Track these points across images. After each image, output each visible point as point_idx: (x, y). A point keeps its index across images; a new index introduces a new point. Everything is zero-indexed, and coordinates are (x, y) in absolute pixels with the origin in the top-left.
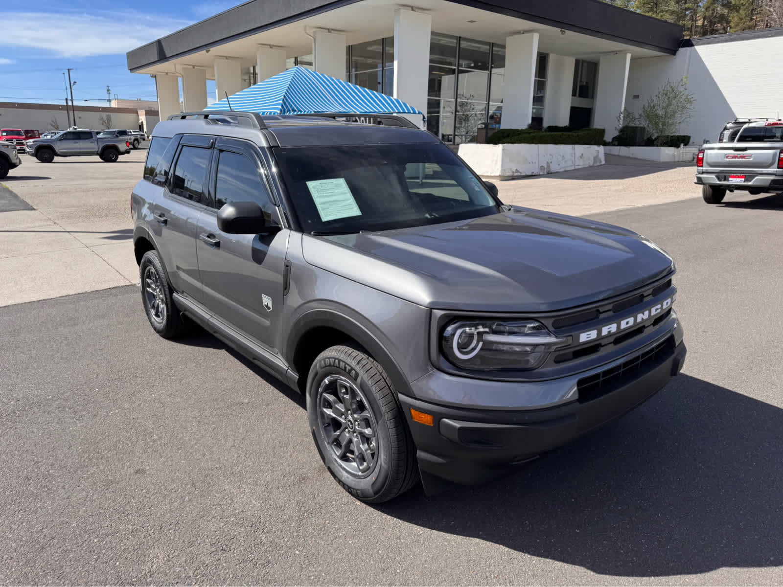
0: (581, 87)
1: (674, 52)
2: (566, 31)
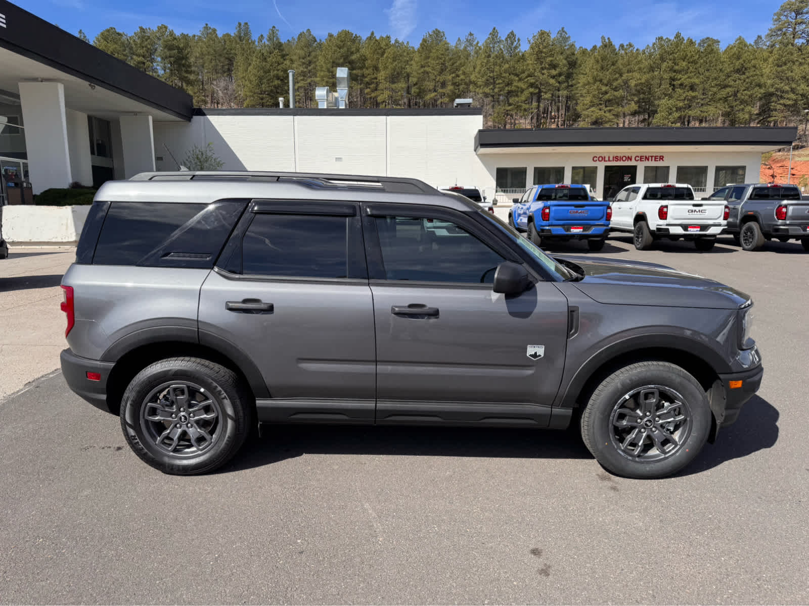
0: (98, 145)
1: (189, 119)
2: (96, 86)
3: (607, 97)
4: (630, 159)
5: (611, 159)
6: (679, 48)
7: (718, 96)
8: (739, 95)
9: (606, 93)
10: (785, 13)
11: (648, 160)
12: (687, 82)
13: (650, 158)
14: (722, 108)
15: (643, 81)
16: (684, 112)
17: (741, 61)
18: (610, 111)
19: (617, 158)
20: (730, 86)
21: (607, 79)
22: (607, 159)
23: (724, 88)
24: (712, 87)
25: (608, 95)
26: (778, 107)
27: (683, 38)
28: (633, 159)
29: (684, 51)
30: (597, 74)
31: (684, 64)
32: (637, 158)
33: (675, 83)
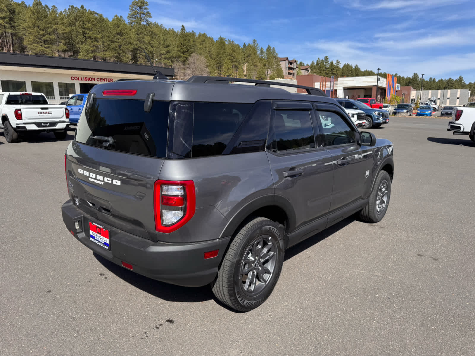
3: (45, 38)
4: (94, 79)
5: (83, 79)
6: (84, 15)
7: (111, 47)
8: (122, 47)
9: (44, 35)
10: (135, 7)
11: (105, 81)
12: (93, 36)
13: (105, 80)
14: (114, 53)
15: (67, 31)
16: (94, 53)
17: (119, 29)
18: (48, 47)
19: (86, 79)
20: (116, 42)
21: (43, 26)
22: (80, 79)
23: (113, 42)
24: (107, 41)
25: (46, 37)
26: (141, 56)
27: (85, 9)
28: (96, 80)
29: (88, 17)
30: (35, 22)
31: (90, 25)
32: (98, 80)
33: (86, 35)
